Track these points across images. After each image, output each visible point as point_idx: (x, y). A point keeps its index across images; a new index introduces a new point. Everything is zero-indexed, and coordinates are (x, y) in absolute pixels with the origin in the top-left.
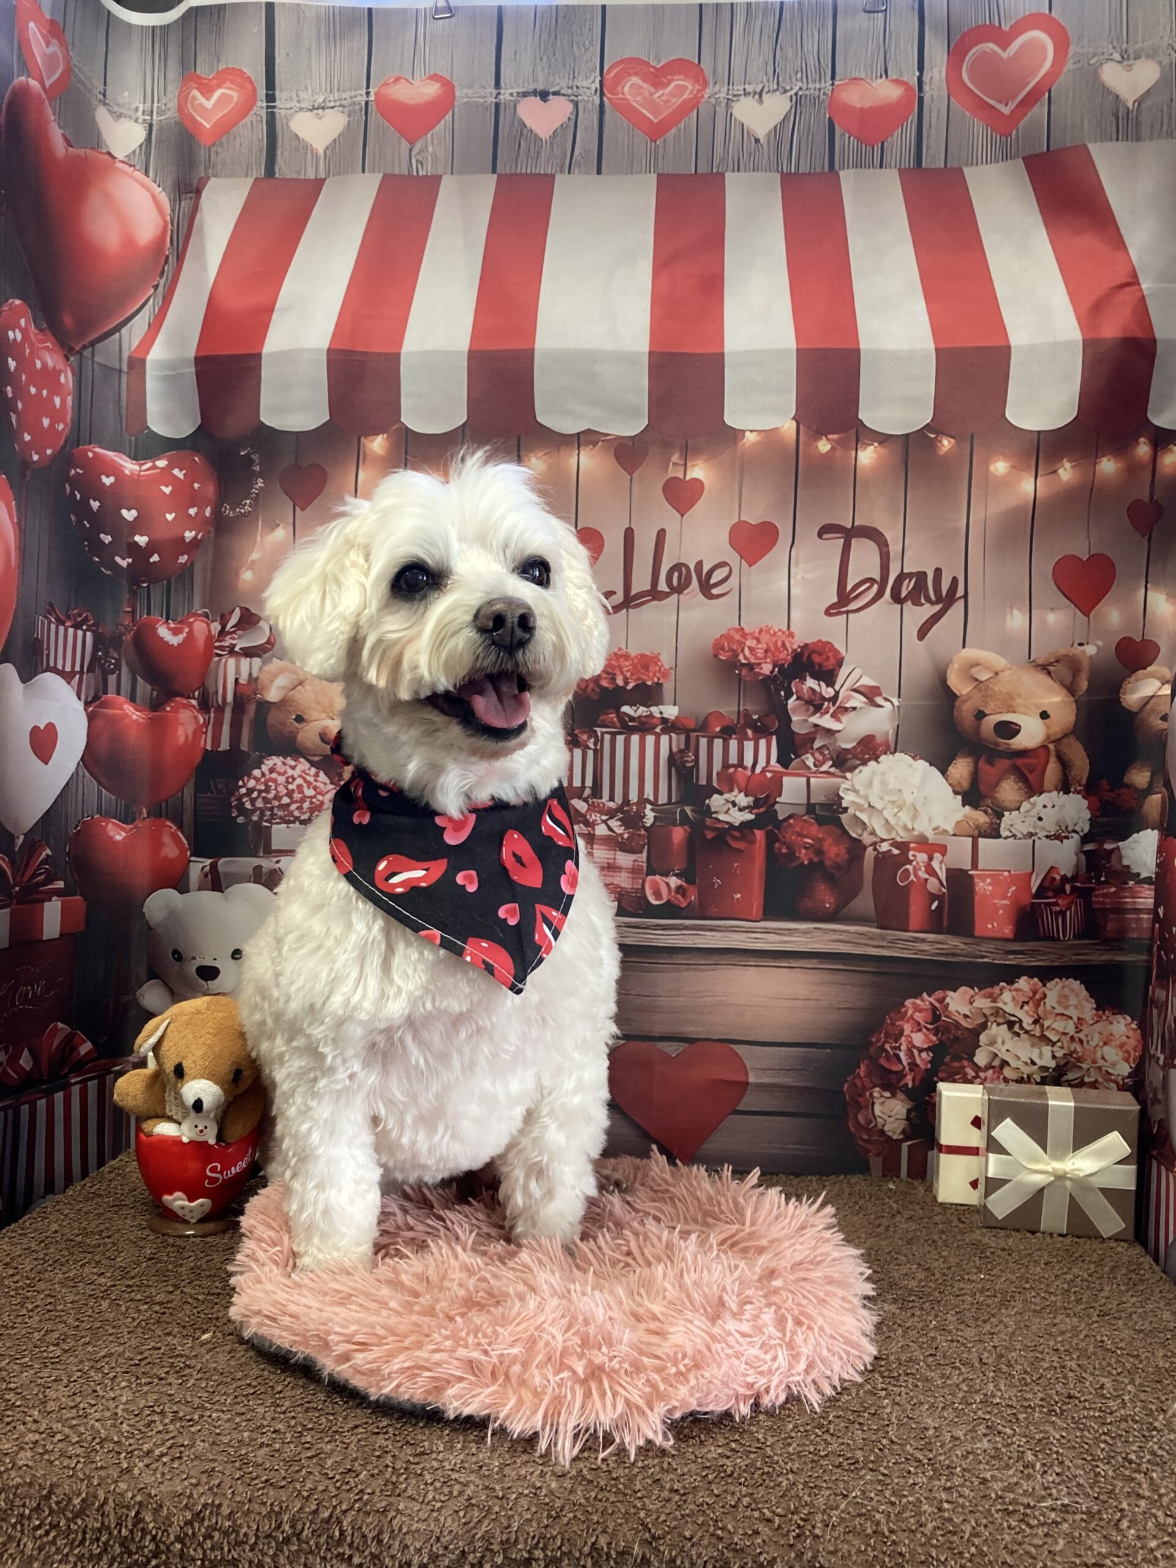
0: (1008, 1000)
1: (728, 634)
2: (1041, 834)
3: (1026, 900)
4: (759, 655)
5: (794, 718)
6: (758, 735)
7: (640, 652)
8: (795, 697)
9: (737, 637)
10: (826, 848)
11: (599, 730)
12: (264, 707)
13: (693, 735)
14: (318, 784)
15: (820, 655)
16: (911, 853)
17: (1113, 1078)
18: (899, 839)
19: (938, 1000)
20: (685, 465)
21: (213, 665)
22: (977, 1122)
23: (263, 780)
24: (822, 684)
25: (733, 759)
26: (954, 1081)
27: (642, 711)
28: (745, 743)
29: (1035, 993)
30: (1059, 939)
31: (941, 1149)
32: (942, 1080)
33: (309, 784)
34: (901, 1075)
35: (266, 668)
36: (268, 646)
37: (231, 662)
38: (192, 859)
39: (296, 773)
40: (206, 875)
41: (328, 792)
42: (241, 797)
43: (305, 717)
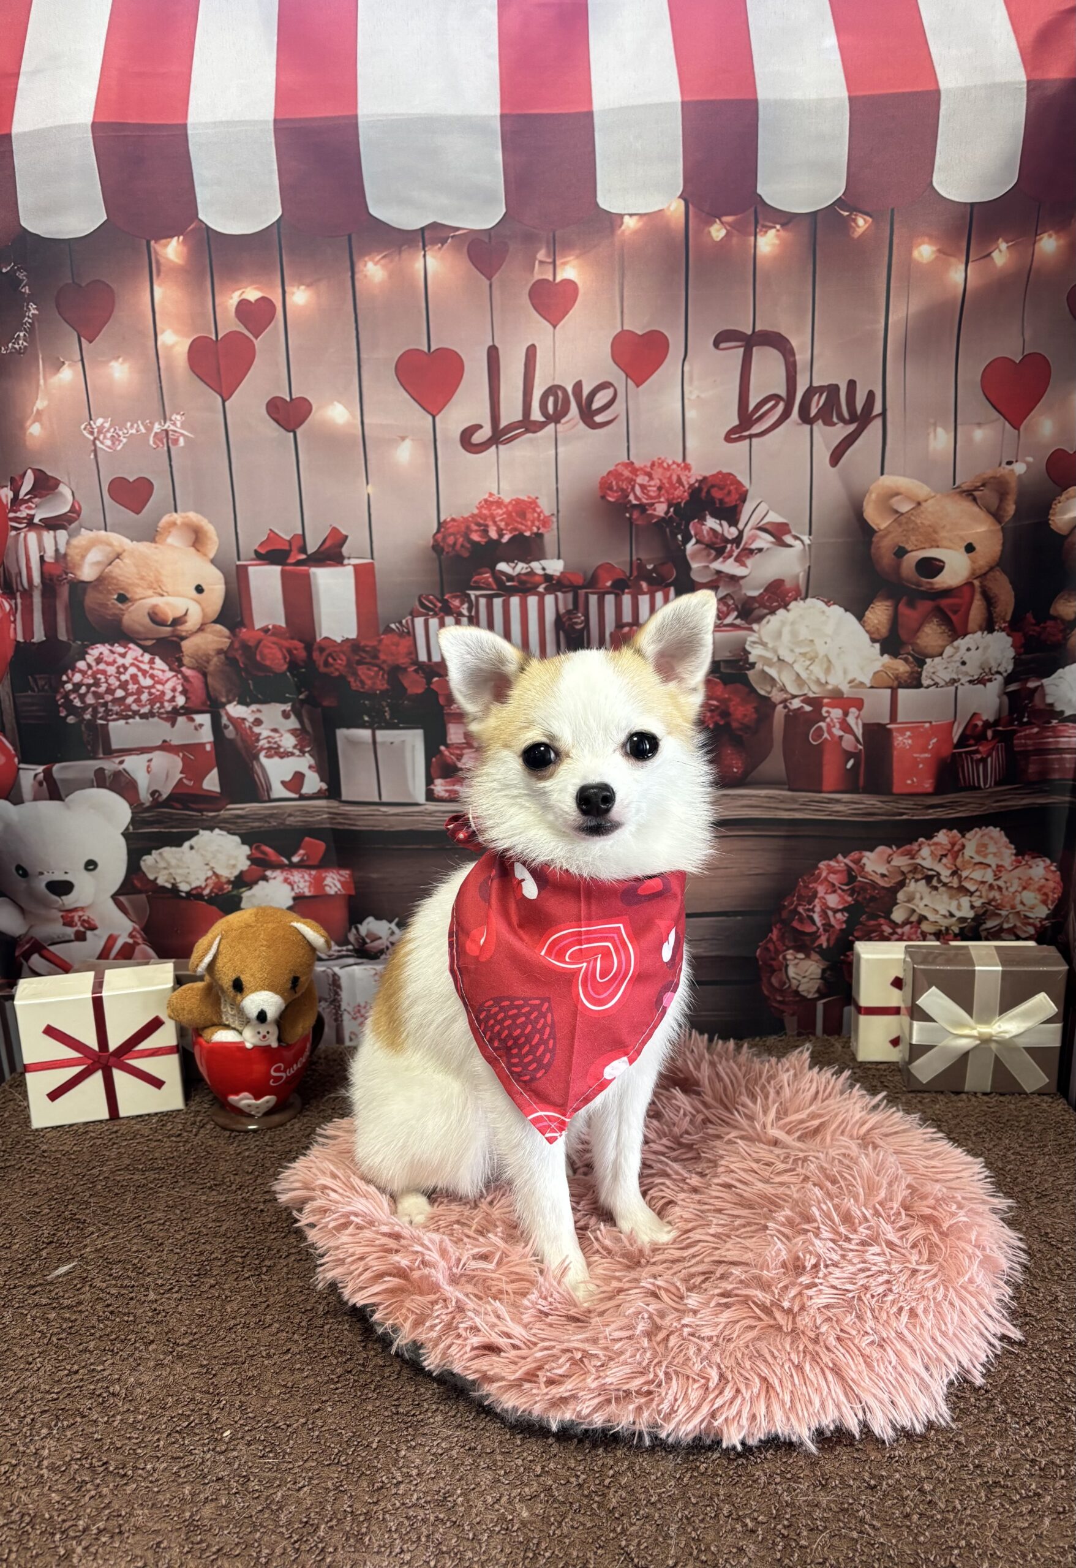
0: (926, 855)
1: (616, 470)
2: (964, 680)
3: (946, 751)
4: (652, 494)
5: (695, 565)
6: (654, 588)
7: (514, 497)
8: (693, 541)
9: (627, 473)
10: (732, 709)
11: (473, 594)
12: (79, 588)
13: (582, 592)
14: (155, 672)
15: (721, 489)
16: (825, 709)
17: (1031, 921)
18: (811, 695)
19: (852, 861)
20: (554, 263)
21: (10, 541)
22: (898, 983)
23: (90, 672)
24: (725, 523)
25: (627, 617)
26: (870, 939)
27: (521, 567)
28: (640, 598)
29: (953, 844)
30: (979, 788)
31: (861, 1010)
32: (859, 939)
33: (144, 673)
34: (815, 936)
35: (75, 542)
36: (74, 515)
37: (32, 537)
38: (22, 766)
39: (127, 661)
40: (40, 784)
41: (168, 680)
42: (66, 695)
43: (129, 596)
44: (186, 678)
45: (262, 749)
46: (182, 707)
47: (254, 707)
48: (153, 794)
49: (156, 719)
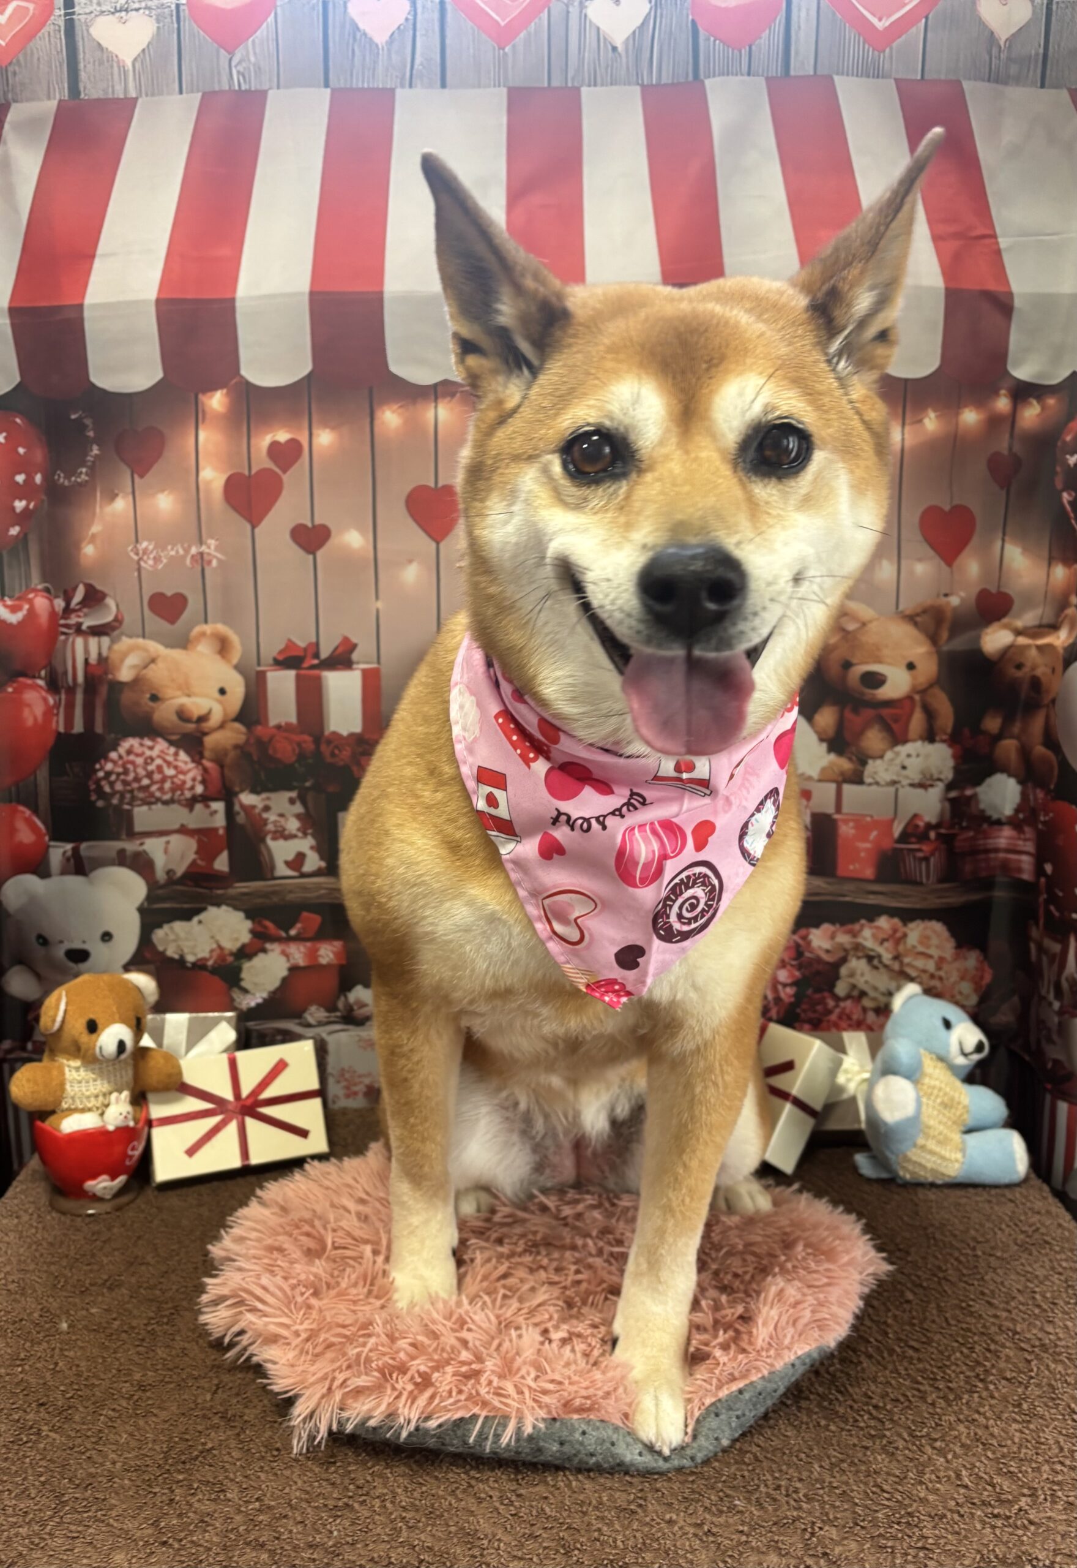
0: (868, 937)
2: (905, 782)
3: (888, 844)
12: (117, 687)
14: (179, 763)
19: (801, 937)
21: (59, 643)
23: (120, 762)
29: (895, 931)
30: (922, 883)
33: (169, 764)
35: (116, 647)
36: (116, 624)
37: (79, 641)
38: (52, 843)
39: (155, 753)
40: (68, 860)
41: (189, 771)
42: (99, 780)
43: (160, 695)
44: (205, 770)
45: (269, 832)
46: (201, 796)
47: (264, 795)
48: (170, 872)
49: (175, 806)
